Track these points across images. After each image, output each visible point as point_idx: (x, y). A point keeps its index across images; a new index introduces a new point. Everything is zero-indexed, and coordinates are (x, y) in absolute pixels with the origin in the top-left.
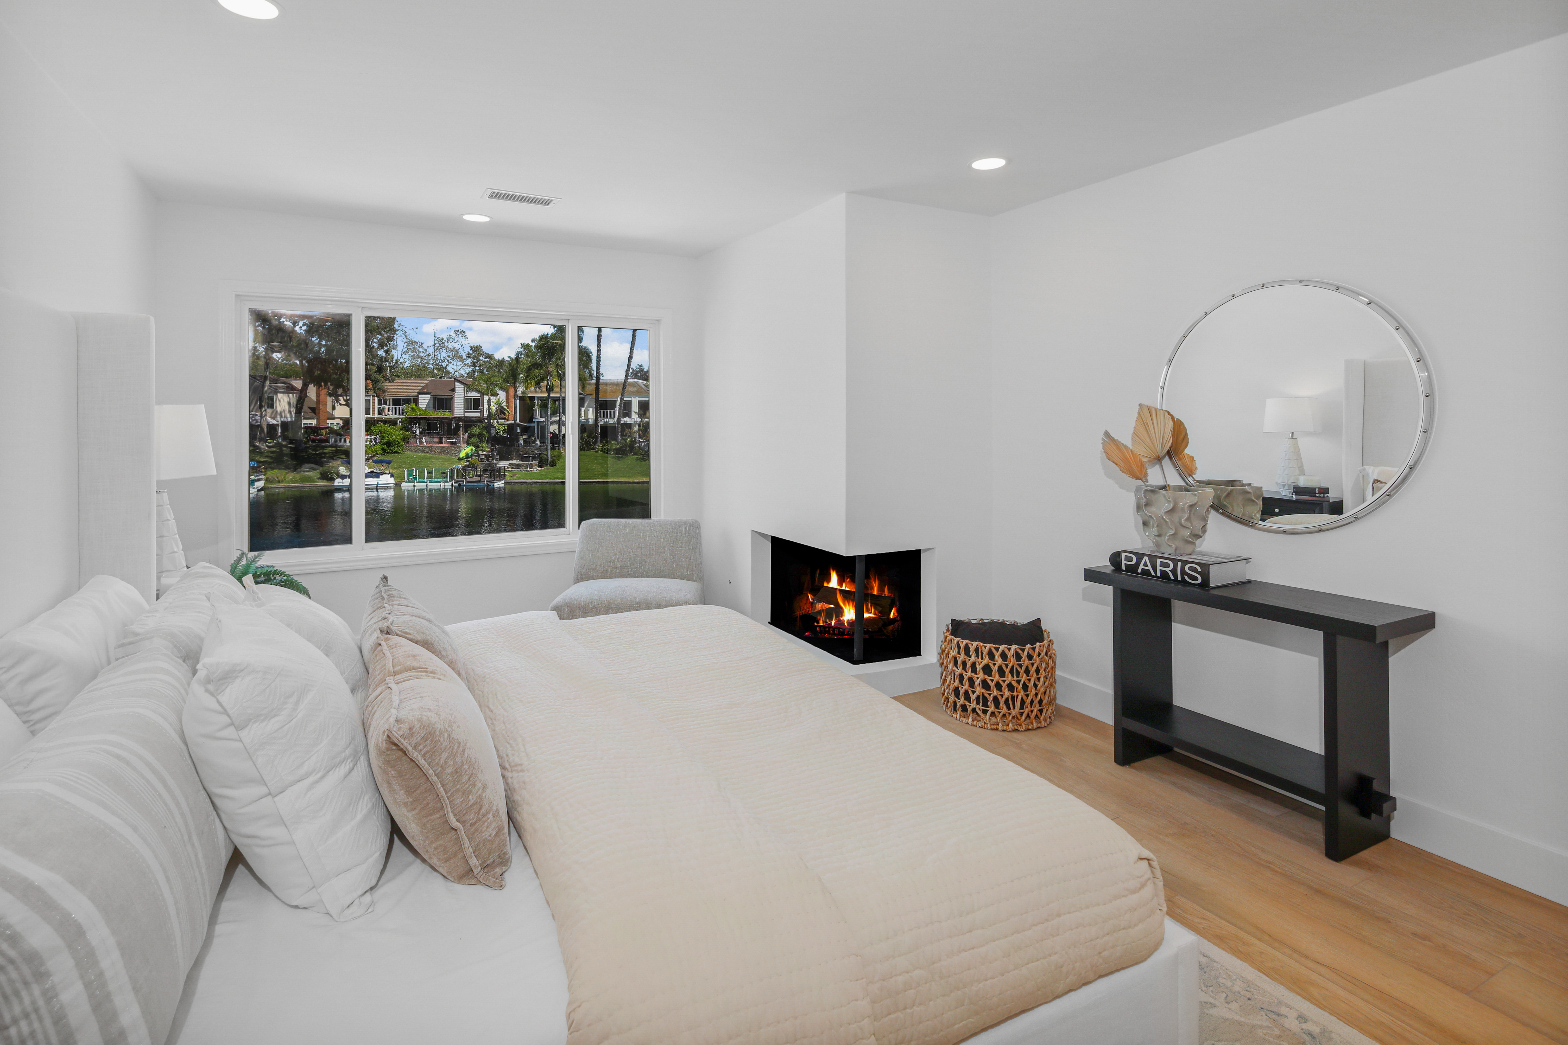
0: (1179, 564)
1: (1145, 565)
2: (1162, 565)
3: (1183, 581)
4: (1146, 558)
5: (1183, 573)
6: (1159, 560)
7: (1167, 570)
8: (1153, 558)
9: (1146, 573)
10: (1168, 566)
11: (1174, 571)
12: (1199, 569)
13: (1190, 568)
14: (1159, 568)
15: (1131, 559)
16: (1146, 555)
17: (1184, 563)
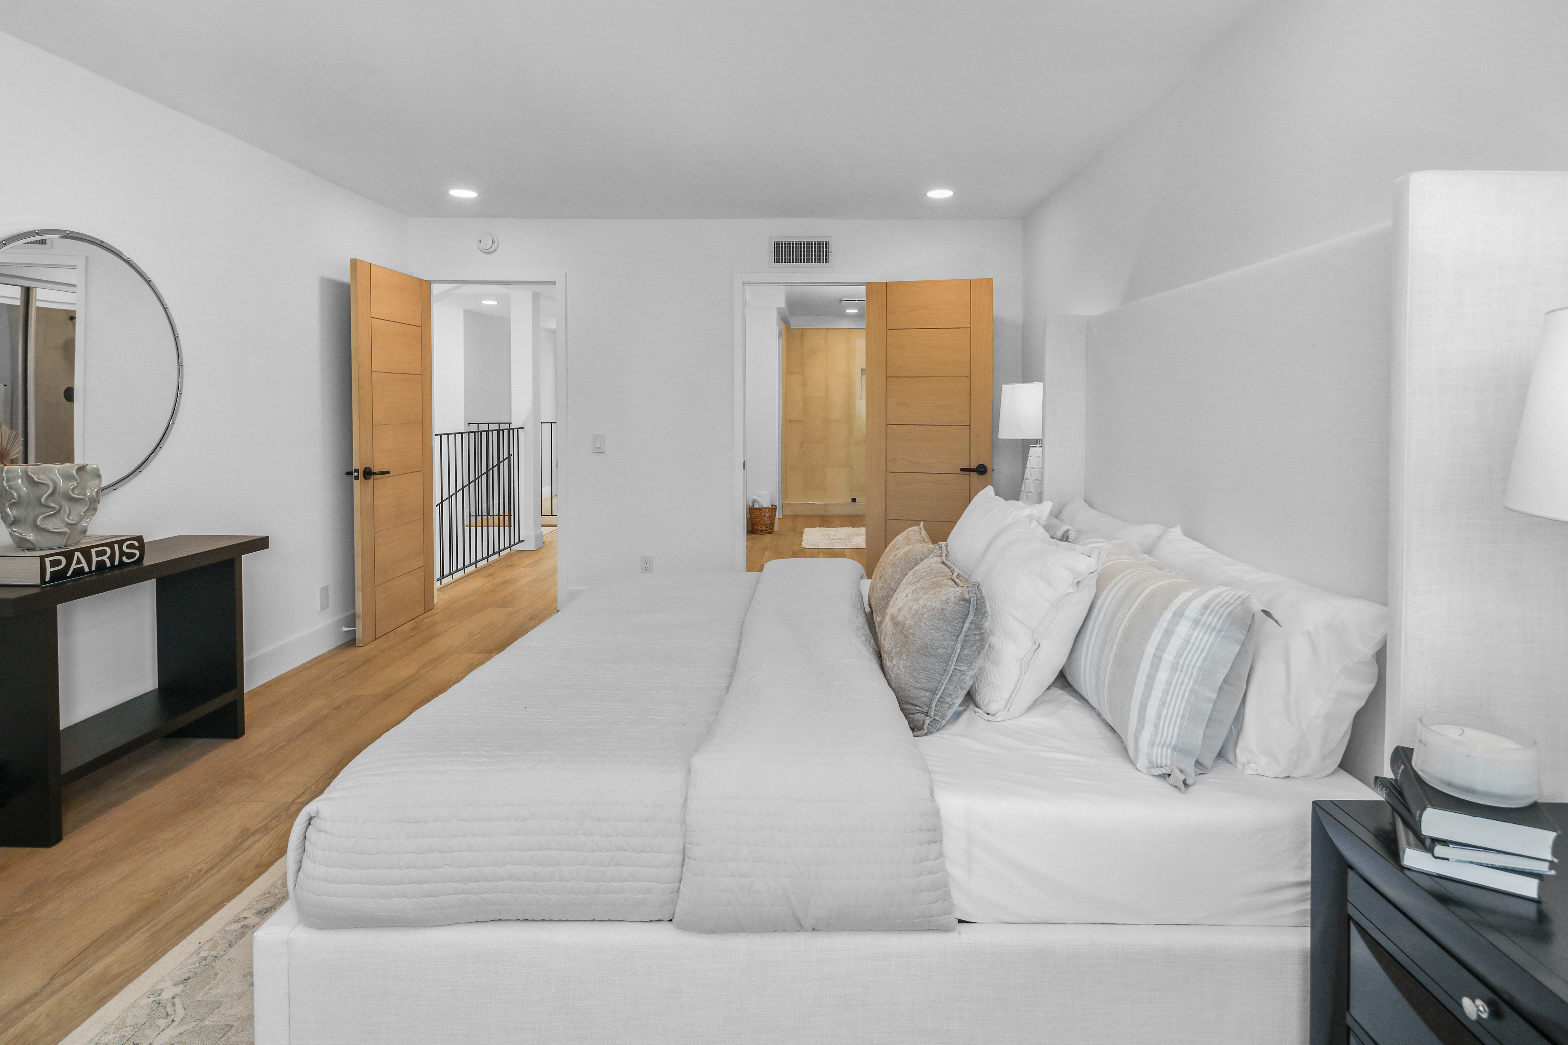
0: (116, 546)
1: (79, 562)
2: (99, 554)
3: (122, 564)
4: (78, 554)
5: (122, 554)
6: (93, 551)
7: (105, 558)
8: (86, 552)
9: (79, 572)
10: (104, 553)
11: (112, 558)
12: (137, 544)
13: (129, 547)
14: (95, 559)
15: (59, 562)
16: (77, 550)
17: (121, 543)
